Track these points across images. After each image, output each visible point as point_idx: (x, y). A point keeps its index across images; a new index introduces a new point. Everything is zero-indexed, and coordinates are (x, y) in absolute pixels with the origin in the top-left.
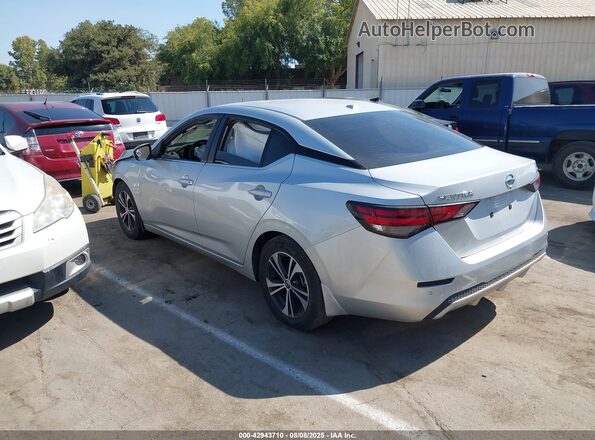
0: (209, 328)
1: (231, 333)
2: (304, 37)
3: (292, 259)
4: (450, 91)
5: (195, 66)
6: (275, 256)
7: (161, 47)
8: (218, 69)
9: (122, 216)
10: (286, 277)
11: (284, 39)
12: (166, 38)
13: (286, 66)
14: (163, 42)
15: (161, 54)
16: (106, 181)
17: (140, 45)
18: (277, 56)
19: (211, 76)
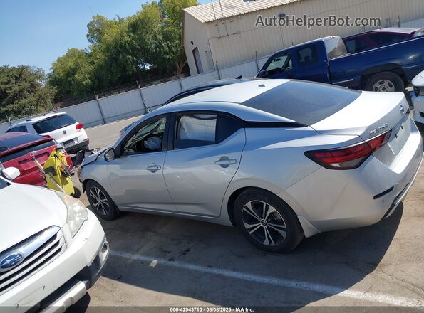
0: (216, 271)
1: (234, 270)
2: (152, 46)
3: (265, 203)
4: (280, 60)
5: (79, 84)
6: (249, 204)
7: (50, 76)
8: (96, 82)
9: (95, 205)
10: (262, 218)
11: (138, 50)
12: (52, 68)
13: (144, 69)
14: (51, 72)
15: (51, 81)
16: (67, 183)
17: (32, 78)
18: (136, 63)
19: (93, 88)
